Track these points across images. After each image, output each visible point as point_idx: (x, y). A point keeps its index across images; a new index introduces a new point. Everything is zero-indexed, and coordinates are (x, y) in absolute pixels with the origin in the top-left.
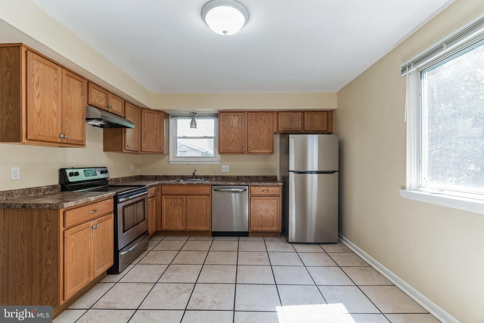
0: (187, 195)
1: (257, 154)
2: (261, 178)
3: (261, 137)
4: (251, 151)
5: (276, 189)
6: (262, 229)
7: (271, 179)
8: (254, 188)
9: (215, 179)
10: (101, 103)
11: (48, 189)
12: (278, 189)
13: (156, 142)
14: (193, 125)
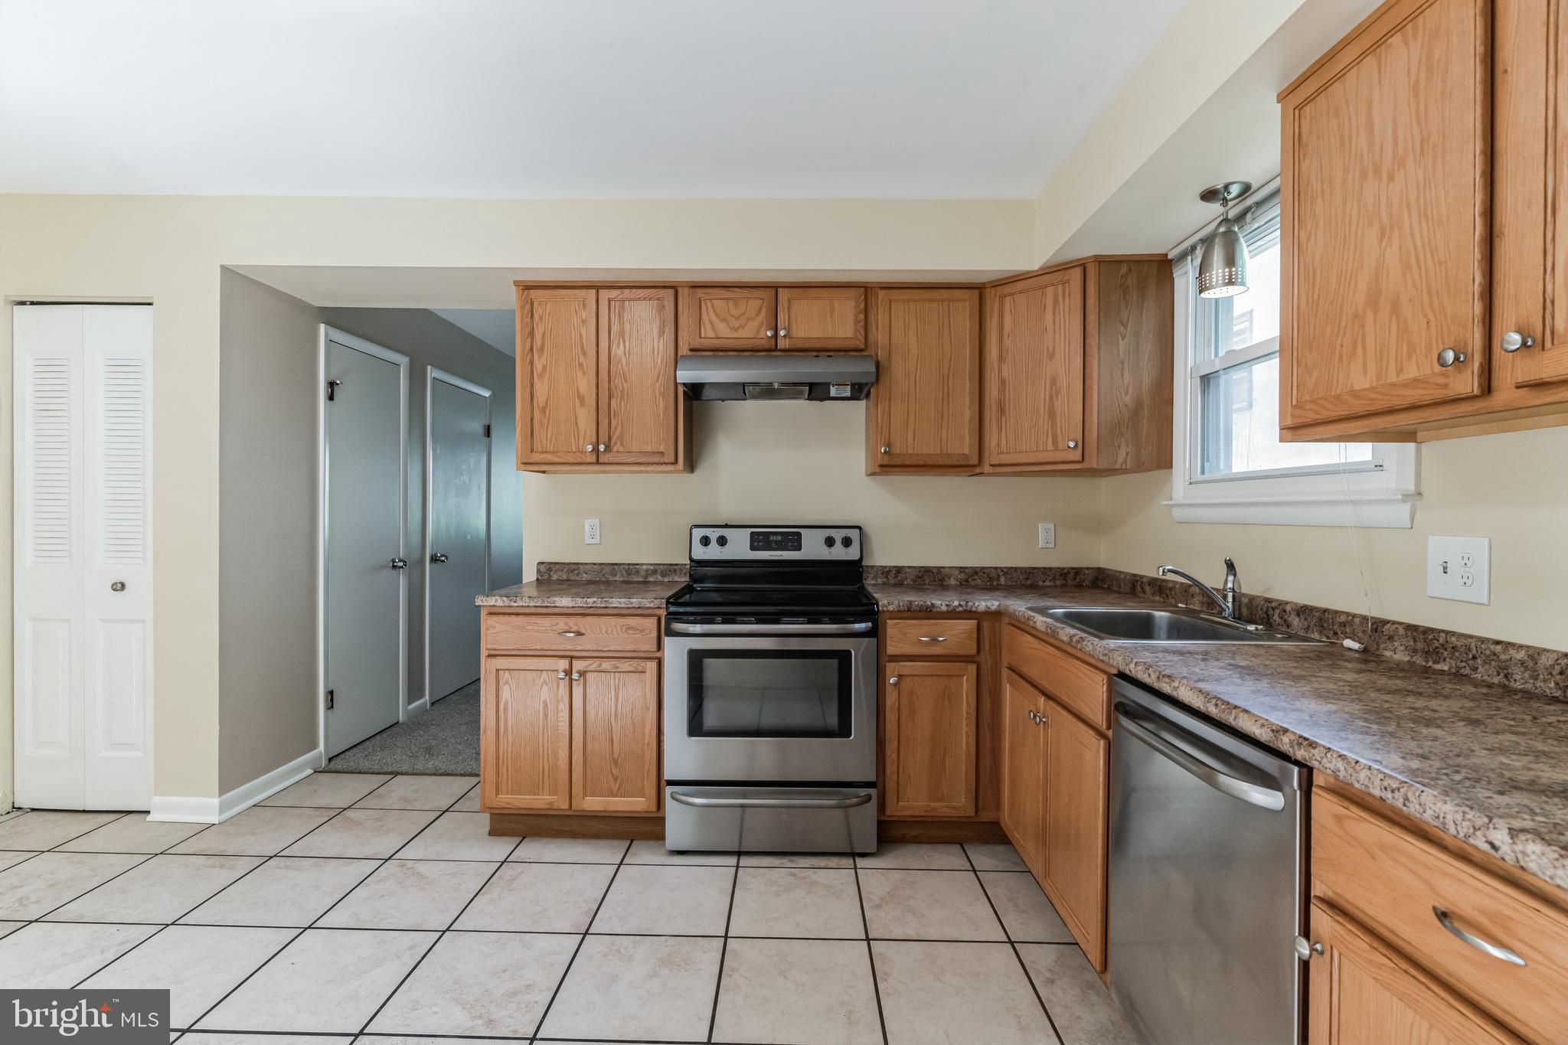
4: (1556, 364)
9: (1357, 648)
10: (740, 330)
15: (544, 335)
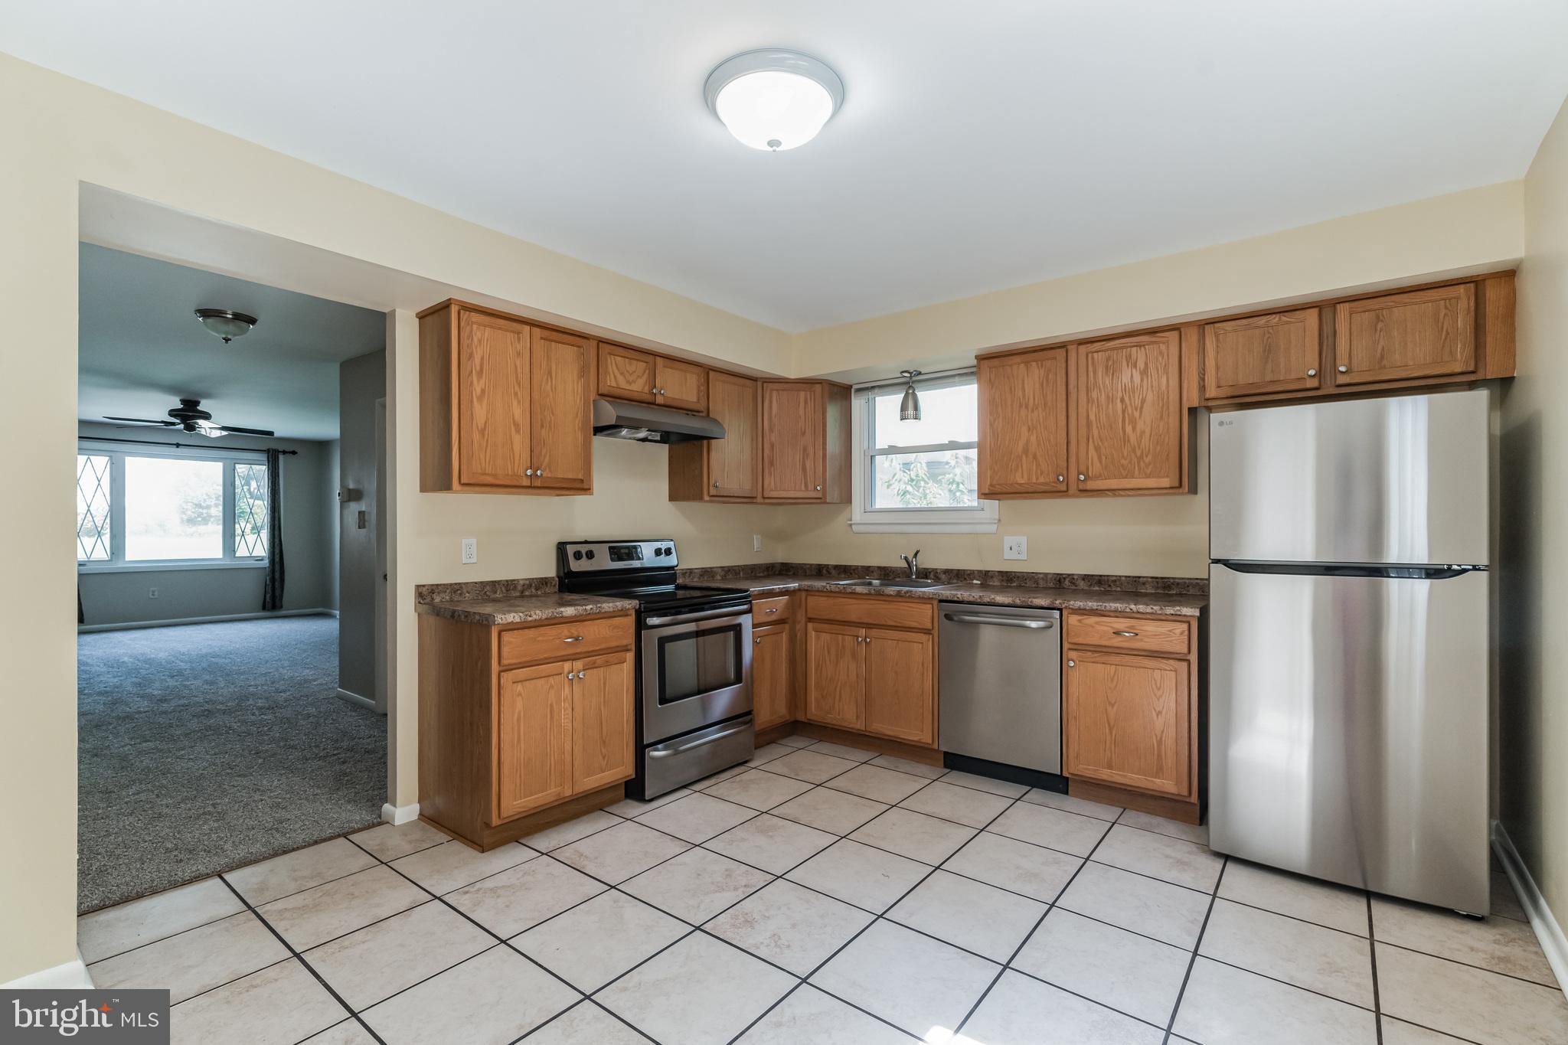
0: (869, 626)
1: (1115, 495)
3: (1129, 429)
4: (1090, 485)
5: (1170, 631)
6: (1112, 777)
8: (1080, 621)
9: (979, 582)
10: (633, 385)
11: (530, 586)
12: (1178, 631)
13: (804, 469)
14: (910, 409)
15: (482, 358)
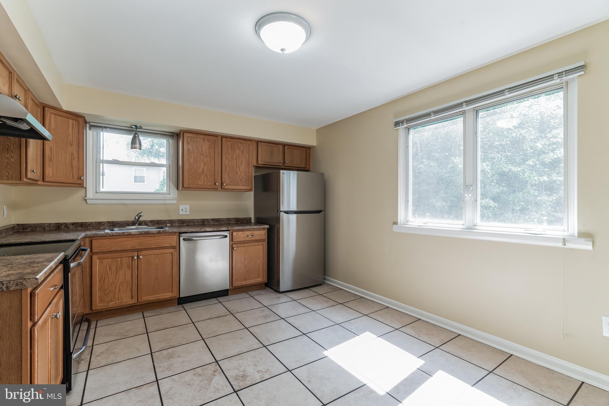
0: (138, 250)
1: (233, 191)
2: (232, 221)
3: (238, 169)
4: (227, 187)
6: (246, 283)
7: (245, 222)
8: (236, 234)
9: (170, 225)
12: (263, 233)
13: (72, 166)
14: (137, 144)
